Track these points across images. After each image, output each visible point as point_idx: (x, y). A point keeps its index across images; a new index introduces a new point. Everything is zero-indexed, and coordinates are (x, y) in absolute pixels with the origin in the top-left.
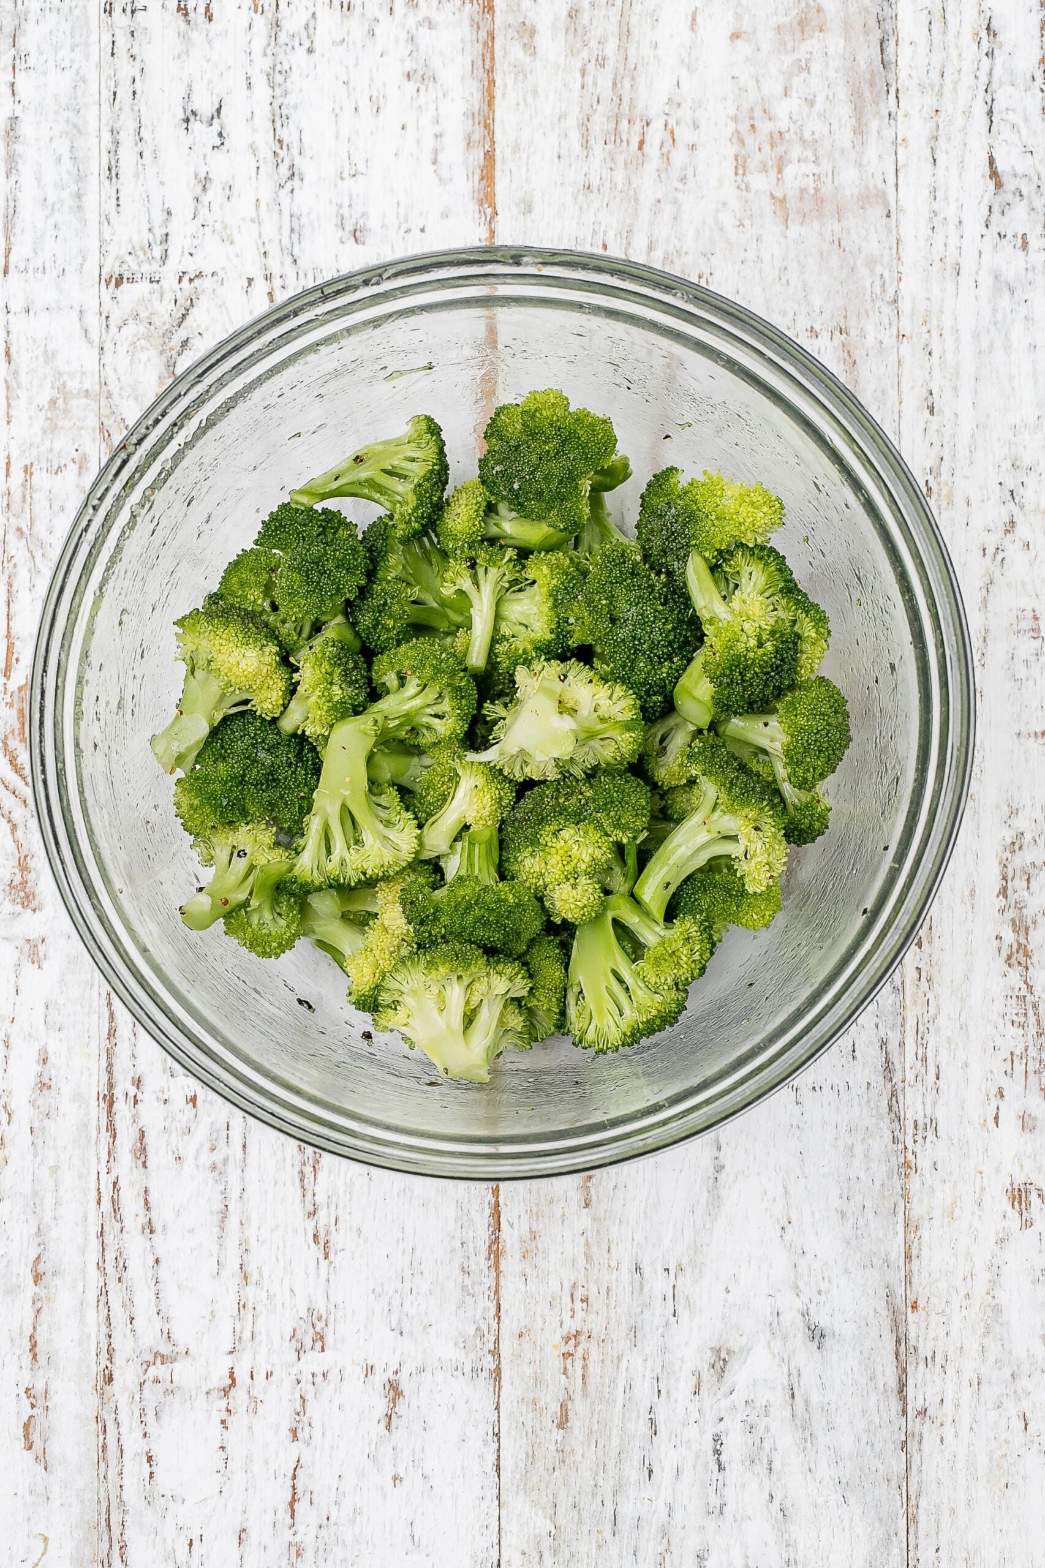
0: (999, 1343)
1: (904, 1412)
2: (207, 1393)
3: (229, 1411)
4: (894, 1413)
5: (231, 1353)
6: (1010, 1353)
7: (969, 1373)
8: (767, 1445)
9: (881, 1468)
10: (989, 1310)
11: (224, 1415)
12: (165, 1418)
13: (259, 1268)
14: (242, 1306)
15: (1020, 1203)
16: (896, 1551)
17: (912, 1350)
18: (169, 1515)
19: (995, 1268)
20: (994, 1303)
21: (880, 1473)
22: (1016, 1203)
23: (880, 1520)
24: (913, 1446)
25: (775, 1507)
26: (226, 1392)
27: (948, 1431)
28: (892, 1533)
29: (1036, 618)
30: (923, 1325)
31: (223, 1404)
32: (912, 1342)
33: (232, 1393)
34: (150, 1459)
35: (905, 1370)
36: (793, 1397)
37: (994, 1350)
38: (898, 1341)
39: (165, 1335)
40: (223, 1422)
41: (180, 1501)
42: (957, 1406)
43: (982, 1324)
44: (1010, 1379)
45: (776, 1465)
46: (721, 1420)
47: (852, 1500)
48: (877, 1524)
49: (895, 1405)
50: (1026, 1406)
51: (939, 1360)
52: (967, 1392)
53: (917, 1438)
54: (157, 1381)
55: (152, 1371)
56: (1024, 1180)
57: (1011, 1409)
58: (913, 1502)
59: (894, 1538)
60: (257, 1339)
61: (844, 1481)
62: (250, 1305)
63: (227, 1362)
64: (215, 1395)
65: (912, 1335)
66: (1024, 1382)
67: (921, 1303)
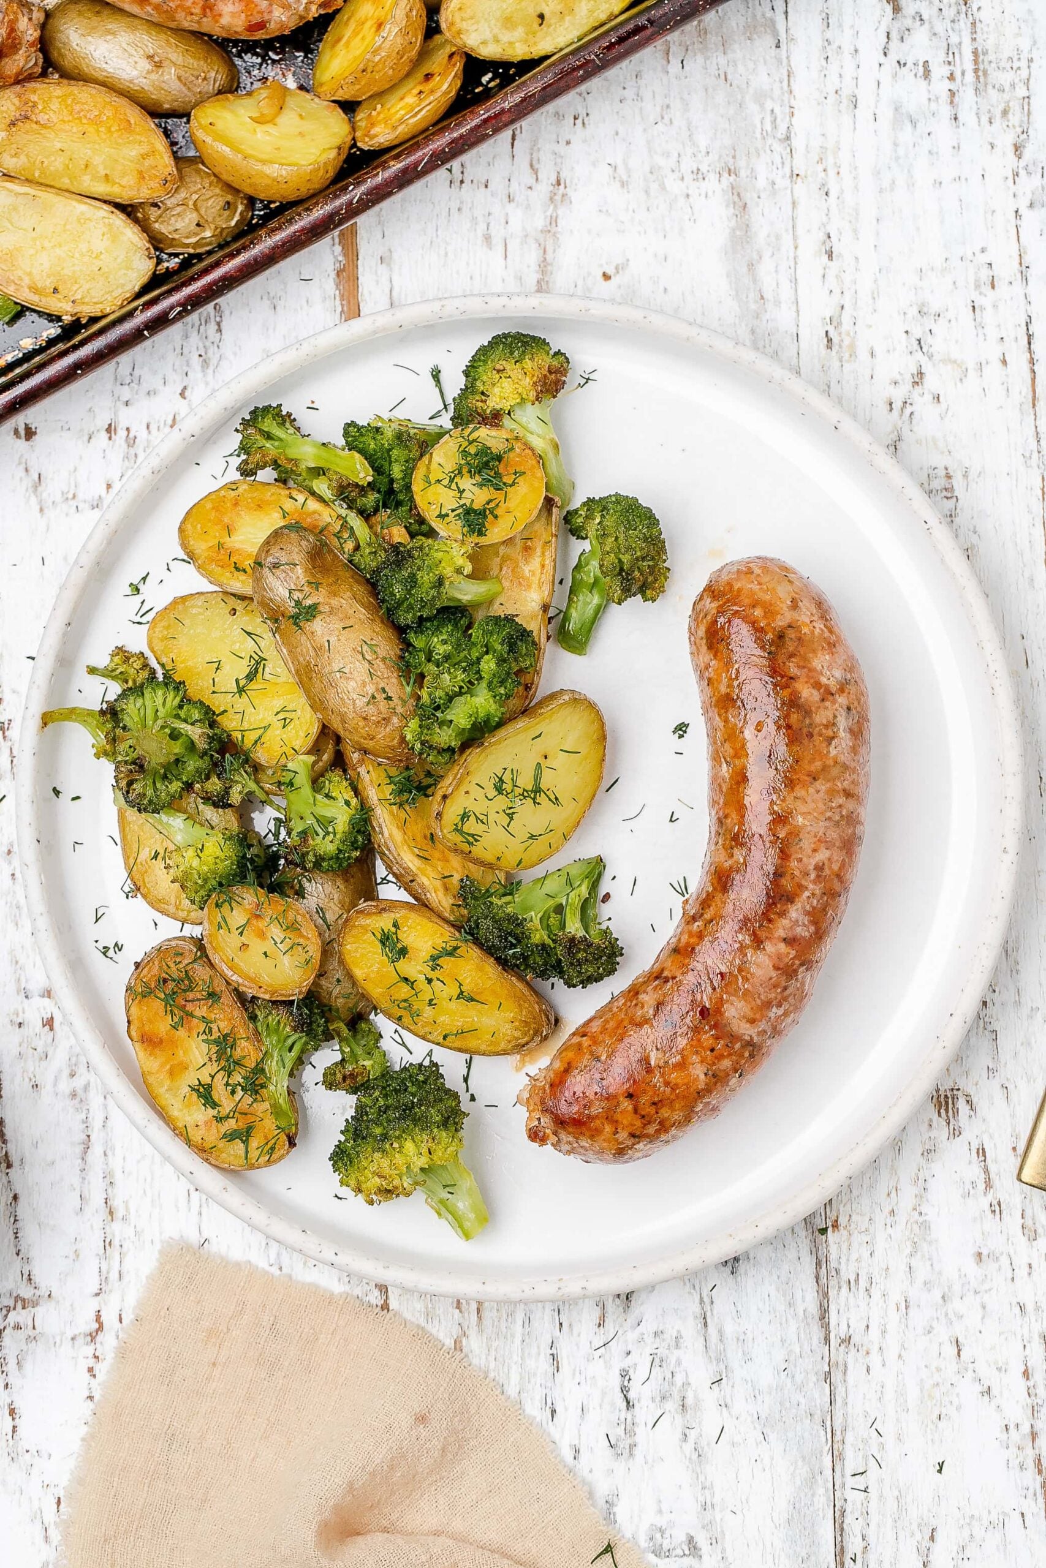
0: (928, 1263)
1: (827, 1340)
2: (73, 1339)
3: (96, 1357)
4: (815, 1341)
5: (97, 1295)
6: (940, 1273)
7: (896, 1297)
8: (679, 1379)
9: (803, 1401)
10: (916, 1227)
11: (91, 1362)
12: (28, 1366)
13: (126, 1203)
14: (107, 1244)
15: (947, 1111)
16: (821, 1491)
17: (834, 1273)
18: (35, 1471)
19: (921, 1181)
20: (921, 1219)
21: (802, 1407)
22: (943, 1111)
23: (804, 1458)
24: (837, 1377)
25: (689, 1447)
26: (92, 1337)
27: (875, 1360)
28: (817, 1471)
29: (949, 477)
30: (844, 1246)
31: (89, 1350)
32: (833, 1264)
33: (100, 1338)
34: (12, 1412)
35: (826, 1295)
36: (706, 1325)
37: (922, 1271)
38: (818, 1264)
39: (25, 1276)
40: (91, 1370)
41: (46, 1456)
42: (884, 1332)
43: (909, 1243)
44: (940, 1301)
45: (689, 1401)
46: (629, 1353)
47: (772, 1437)
48: (800, 1463)
49: (817, 1333)
50: (959, 1331)
51: (863, 1283)
52: (894, 1317)
53: (841, 1368)
54: (17, 1327)
55: (13, 1317)
56: (951, 1085)
57: (943, 1334)
58: (838, 1437)
59: (819, 1477)
60: (126, 1279)
61: (763, 1417)
62: (116, 1243)
63: (94, 1305)
64: (80, 1341)
65: (833, 1257)
66: (956, 1305)
67: (843, 1221)
